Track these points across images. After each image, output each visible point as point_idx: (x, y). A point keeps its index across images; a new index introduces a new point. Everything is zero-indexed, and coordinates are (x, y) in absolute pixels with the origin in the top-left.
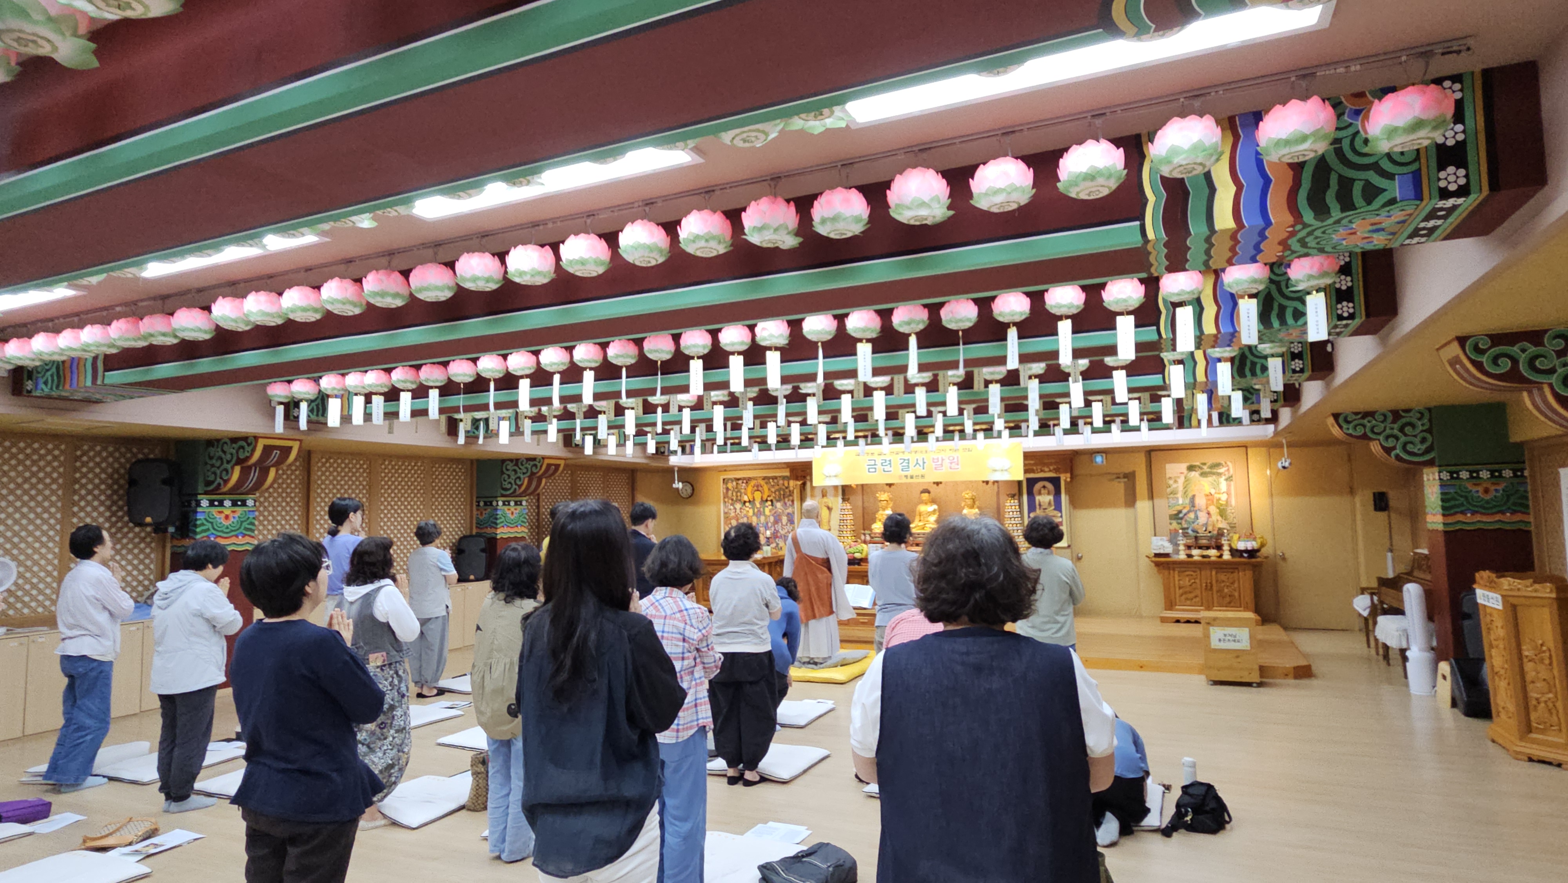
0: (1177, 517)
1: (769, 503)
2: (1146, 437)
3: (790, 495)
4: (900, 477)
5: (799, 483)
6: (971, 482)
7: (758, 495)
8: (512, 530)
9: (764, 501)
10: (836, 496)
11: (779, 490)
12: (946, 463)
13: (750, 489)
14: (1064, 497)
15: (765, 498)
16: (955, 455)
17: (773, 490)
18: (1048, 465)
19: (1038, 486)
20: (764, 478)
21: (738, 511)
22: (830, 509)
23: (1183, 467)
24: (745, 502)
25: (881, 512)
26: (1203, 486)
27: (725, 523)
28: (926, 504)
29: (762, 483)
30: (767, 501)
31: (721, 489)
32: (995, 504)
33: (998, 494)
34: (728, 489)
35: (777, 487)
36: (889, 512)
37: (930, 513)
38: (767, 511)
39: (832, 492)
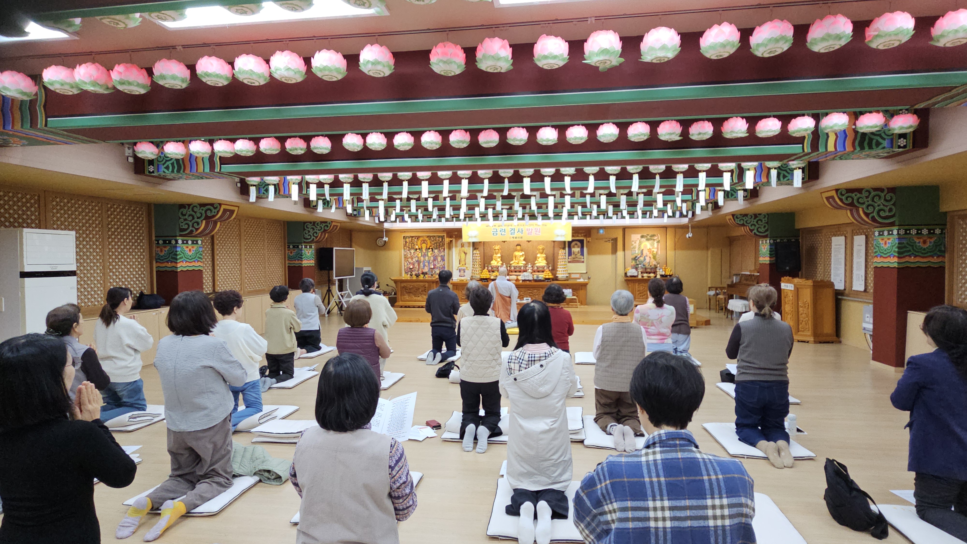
0: (635, 259)
1: (431, 250)
2: (628, 221)
3: (443, 246)
4: (510, 237)
5: (451, 239)
6: (543, 241)
7: (424, 246)
8: (309, 262)
9: (428, 249)
10: (469, 246)
11: (436, 243)
12: (534, 230)
13: (419, 242)
14: (585, 249)
15: (428, 247)
16: (538, 227)
18: (581, 233)
19: (573, 243)
20: (428, 237)
21: (412, 254)
22: (465, 253)
23: (639, 236)
24: (416, 249)
25: (495, 255)
26: (647, 245)
27: (405, 260)
28: (519, 251)
29: (427, 239)
31: (402, 242)
32: (552, 252)
33: (554, 247)
34: (406, 242)
35: (435, 242)
36: (499, 255)
37: (521, 256)
38: (429, 254)
39: (467, 245)
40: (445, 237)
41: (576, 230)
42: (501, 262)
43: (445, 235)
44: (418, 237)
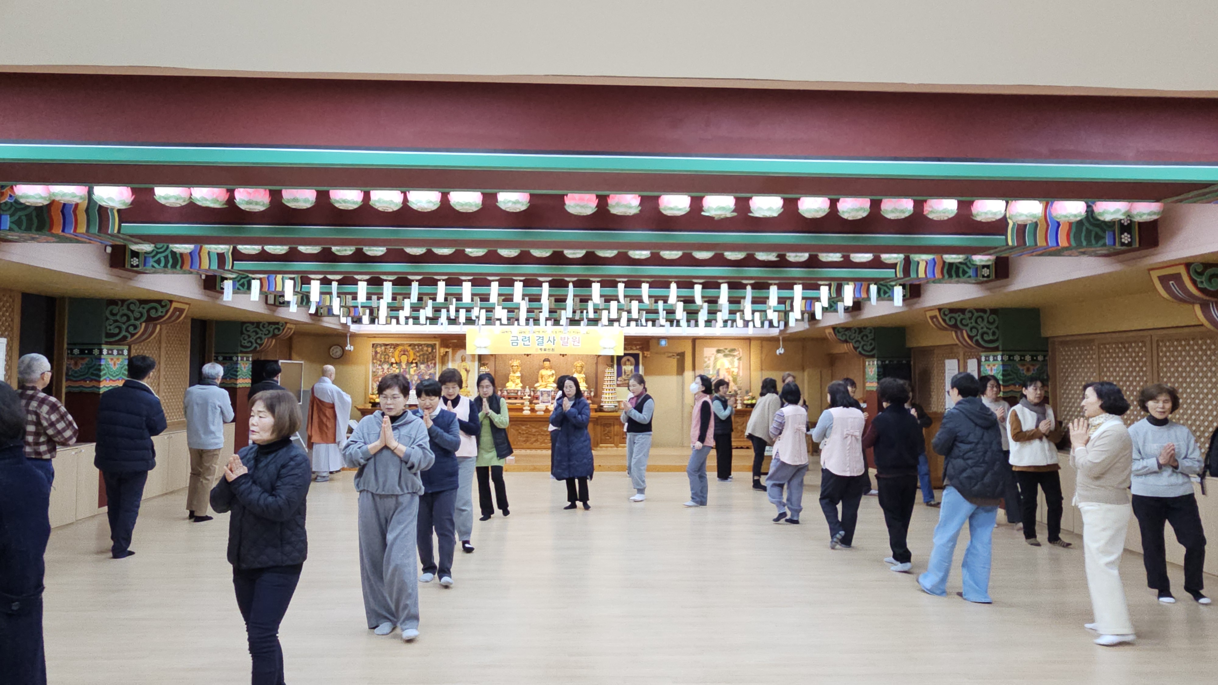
1: (415, 365)
2: (702, 331)
3: (433, 360)
4: (536, 349)
5: (447, 350)
7: (404, 359)
9: (409, 363)
11: (423, 355)
12: (571, 341)
13: (396, 353)
14: (641, 367)
15: (410, 360)
16: (577, 336)
17: (418, 354)
18: (634, 345)
19: (625, 359)
20: (410, 345)
22: (467, 371)
24: (392, 364)
25: (512, 374)
26: (724, 363)
28: (547, 369)
29: (409, 348)
30: (412, 363)
31: (369, 352)
32: (594, 371)
33: (597, 363)
34: (376, 353)
35: (421, 353)
36: (518, 374)
37: (549, 376)
38: (412, 371)
39: (471, 358)
40: (437, 346)
41: (629, 341)
42: (521, 385)
43: (437, 343)
44: (395, 346)
